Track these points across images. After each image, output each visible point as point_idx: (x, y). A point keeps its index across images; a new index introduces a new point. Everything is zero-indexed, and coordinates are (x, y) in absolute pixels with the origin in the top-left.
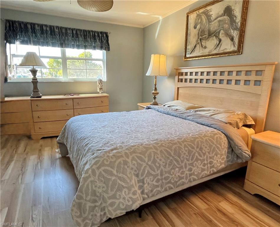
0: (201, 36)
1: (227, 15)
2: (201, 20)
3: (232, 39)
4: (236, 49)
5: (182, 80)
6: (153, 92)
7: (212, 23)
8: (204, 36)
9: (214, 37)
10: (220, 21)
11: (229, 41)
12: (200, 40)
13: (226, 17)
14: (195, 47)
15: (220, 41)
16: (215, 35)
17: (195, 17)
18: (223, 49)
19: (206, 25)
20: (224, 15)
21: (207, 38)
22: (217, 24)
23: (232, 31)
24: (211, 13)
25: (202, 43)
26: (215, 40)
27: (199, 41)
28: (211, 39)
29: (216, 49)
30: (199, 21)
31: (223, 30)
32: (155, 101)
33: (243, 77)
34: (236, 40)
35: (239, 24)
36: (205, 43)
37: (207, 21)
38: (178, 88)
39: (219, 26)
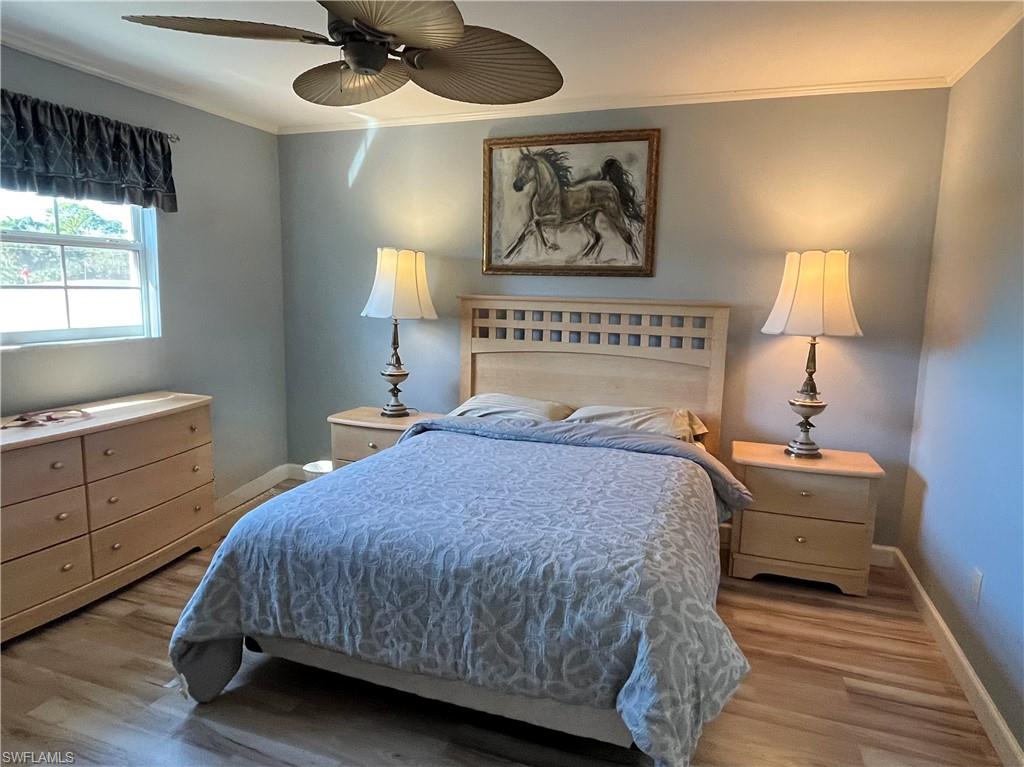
0: (538, 214)
1: (611, 180)
2: (537, 171)
3: (628, 239)
4: (640, 262)
5: (484, 333)
6: (391, 370)
7: (571, 189)
8: (548, 216)
9: (581, 225)
10: (592, 190)
11: (620, 241)
12: (538, 224)
13: (607, 183)
14: (522, 239)
15: (598, 238)
16: (581, 220)
17: (518, 161)
18: (606, 259)
19: (554, 188)
20: (604, 179)
21: (557, 223)
22: (585, 195)
23: (627, 221)
24: (567, 163)
25: (545, 235)
26: (584, 232)
27: (534, 227)
28: (571, 227)
29: (587, 254)
30: (532, 173)
31: (605, 214)
32: (397, 401)
33: (666, 331)
34: (640, 244)
35: (643, 208)
36: (555, 234)
37: (556, 180)
38: (474, 356)
39: (592, 200)
